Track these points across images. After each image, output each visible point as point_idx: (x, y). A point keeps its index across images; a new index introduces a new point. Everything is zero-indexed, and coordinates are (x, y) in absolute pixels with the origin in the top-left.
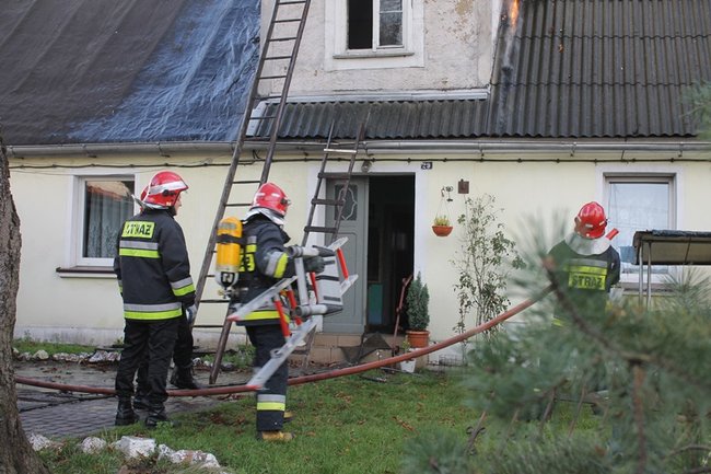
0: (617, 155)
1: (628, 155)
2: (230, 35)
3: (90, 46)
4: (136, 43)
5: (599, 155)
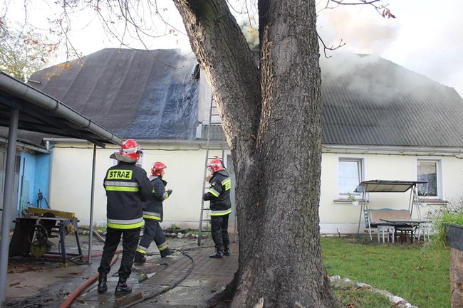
0: (344, 151)
2: (174, 95)
3: (109, 96)
4: (131, 96)
5: (338, 151)
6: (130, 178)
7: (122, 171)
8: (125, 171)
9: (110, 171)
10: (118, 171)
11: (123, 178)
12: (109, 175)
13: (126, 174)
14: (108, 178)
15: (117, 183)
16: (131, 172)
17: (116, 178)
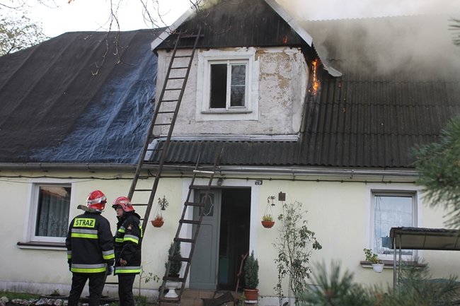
0: (379, 178)
1: (387, 179)
3: (47, 101)
4: (77, 100)
5: (368, 178)
6: (93, 226)
7: (86, 219)
8: (89, 219)
9: (76, 220)
10: (83, 219)
11: (87, 226)
12: (75, 222)
13: (90, 222)
14: (75, 226)
15: (82, 231)
16: (94, 220)
17: (82, 226)
